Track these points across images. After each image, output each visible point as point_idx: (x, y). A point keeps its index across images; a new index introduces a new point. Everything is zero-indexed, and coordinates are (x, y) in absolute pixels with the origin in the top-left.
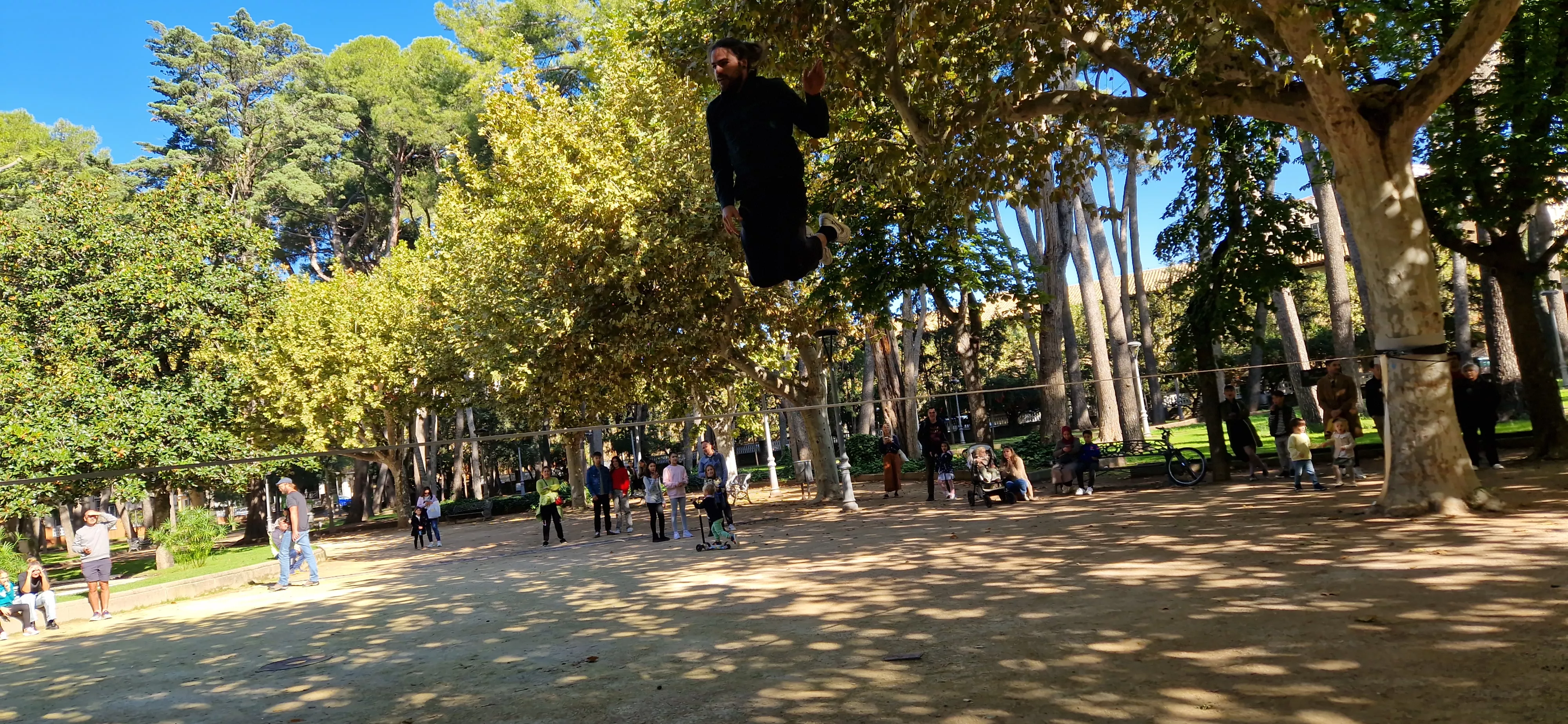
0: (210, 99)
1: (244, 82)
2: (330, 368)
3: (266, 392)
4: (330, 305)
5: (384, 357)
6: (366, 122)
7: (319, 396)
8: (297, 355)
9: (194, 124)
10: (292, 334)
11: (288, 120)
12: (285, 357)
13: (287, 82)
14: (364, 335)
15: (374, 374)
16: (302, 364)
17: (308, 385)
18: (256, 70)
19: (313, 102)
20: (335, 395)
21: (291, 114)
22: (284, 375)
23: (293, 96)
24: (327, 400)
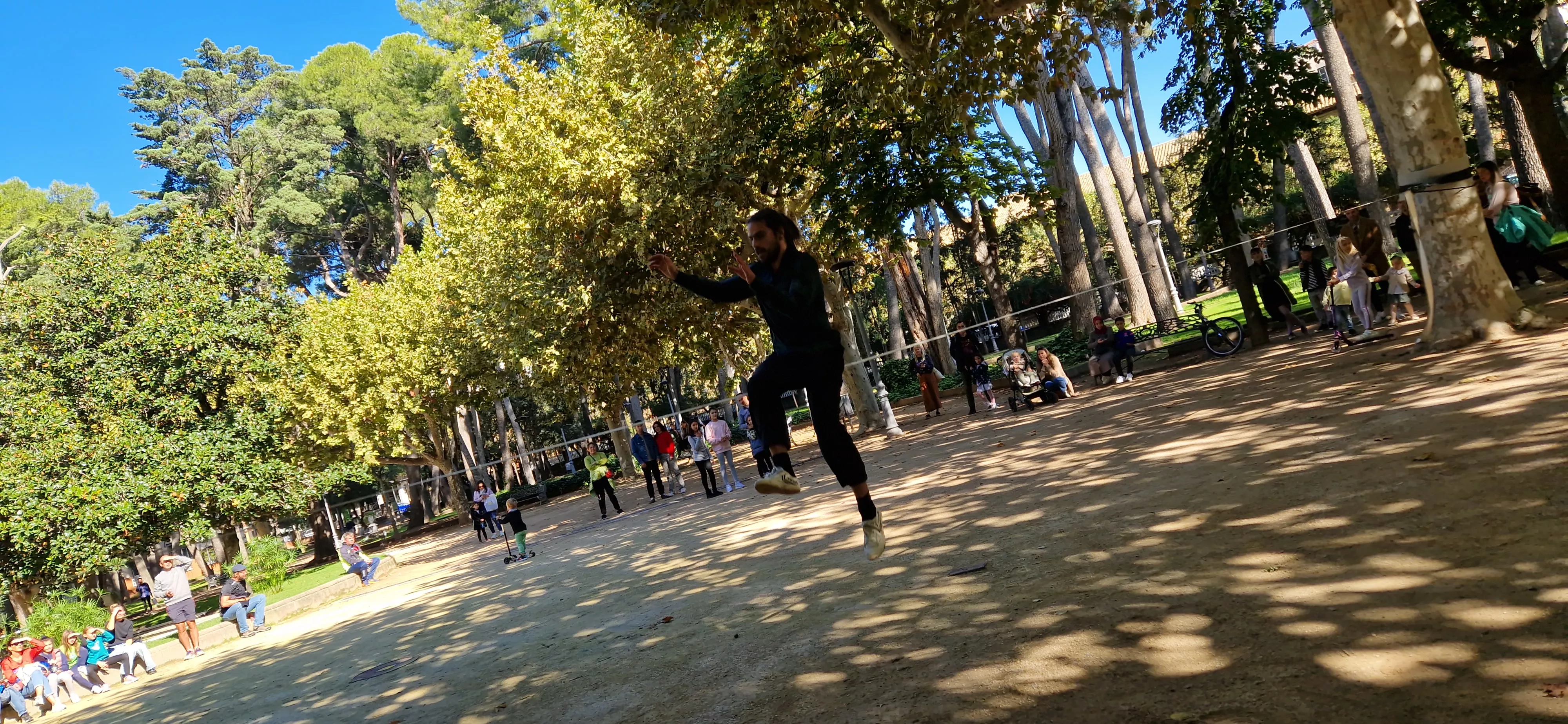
0: (193, 136)
1: (224, 113)
2: (364, 381)
3: (307, 415)
4: (352, 320)
5: (415, 362)
6: (352, 133)
7: (360, 411)
8: (331, 374)
9: (183, 163)
10: (321, 355)
11: (275, 144)
12: (318, 378)
13: (265, 106)
14: (390, 344)
15: (408, 381)
16: (337, 382)
17: (346, 401)
18: (233, 99)
19: (295, 121)
20: (374, 406)
21: (276, 137)
22: (322, 396)
23: (274, 119)
24: (368, 412)
